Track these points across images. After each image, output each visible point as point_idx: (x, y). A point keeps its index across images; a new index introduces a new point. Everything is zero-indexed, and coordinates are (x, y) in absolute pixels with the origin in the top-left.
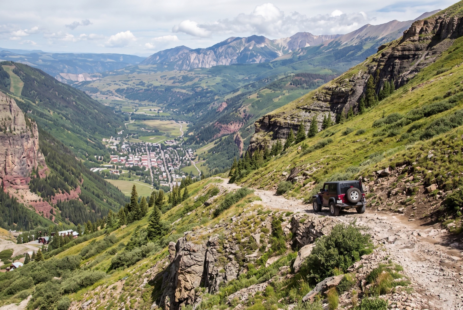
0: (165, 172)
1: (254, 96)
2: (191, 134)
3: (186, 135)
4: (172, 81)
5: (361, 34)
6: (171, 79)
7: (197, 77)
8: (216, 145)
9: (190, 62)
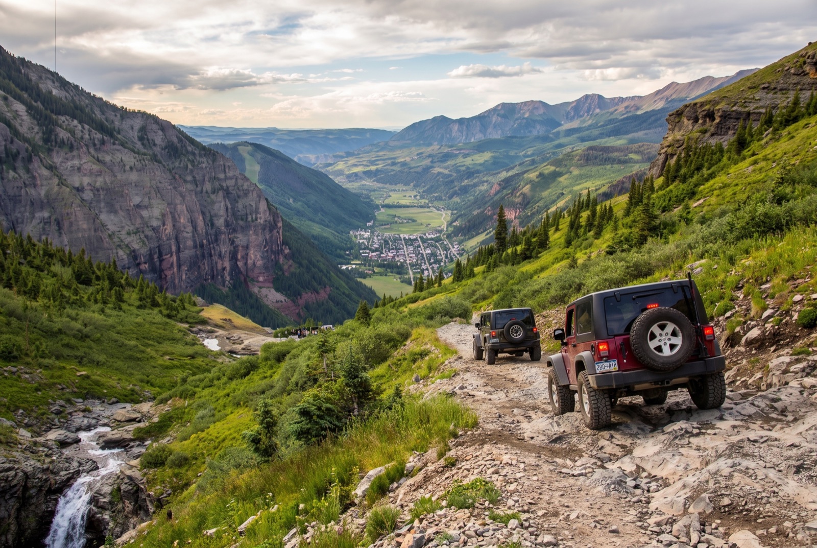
0: (427, 269)
1: (533, 175)
2: (457, 223)
3: (450, 224)
4: (430, 159)
5: (667, 93)
6: (429, 156)
7: (460, 153)
8: (488, 236)
9: (451, 135)
